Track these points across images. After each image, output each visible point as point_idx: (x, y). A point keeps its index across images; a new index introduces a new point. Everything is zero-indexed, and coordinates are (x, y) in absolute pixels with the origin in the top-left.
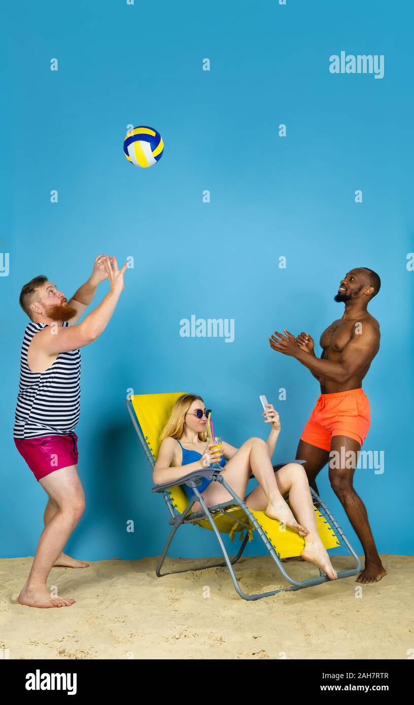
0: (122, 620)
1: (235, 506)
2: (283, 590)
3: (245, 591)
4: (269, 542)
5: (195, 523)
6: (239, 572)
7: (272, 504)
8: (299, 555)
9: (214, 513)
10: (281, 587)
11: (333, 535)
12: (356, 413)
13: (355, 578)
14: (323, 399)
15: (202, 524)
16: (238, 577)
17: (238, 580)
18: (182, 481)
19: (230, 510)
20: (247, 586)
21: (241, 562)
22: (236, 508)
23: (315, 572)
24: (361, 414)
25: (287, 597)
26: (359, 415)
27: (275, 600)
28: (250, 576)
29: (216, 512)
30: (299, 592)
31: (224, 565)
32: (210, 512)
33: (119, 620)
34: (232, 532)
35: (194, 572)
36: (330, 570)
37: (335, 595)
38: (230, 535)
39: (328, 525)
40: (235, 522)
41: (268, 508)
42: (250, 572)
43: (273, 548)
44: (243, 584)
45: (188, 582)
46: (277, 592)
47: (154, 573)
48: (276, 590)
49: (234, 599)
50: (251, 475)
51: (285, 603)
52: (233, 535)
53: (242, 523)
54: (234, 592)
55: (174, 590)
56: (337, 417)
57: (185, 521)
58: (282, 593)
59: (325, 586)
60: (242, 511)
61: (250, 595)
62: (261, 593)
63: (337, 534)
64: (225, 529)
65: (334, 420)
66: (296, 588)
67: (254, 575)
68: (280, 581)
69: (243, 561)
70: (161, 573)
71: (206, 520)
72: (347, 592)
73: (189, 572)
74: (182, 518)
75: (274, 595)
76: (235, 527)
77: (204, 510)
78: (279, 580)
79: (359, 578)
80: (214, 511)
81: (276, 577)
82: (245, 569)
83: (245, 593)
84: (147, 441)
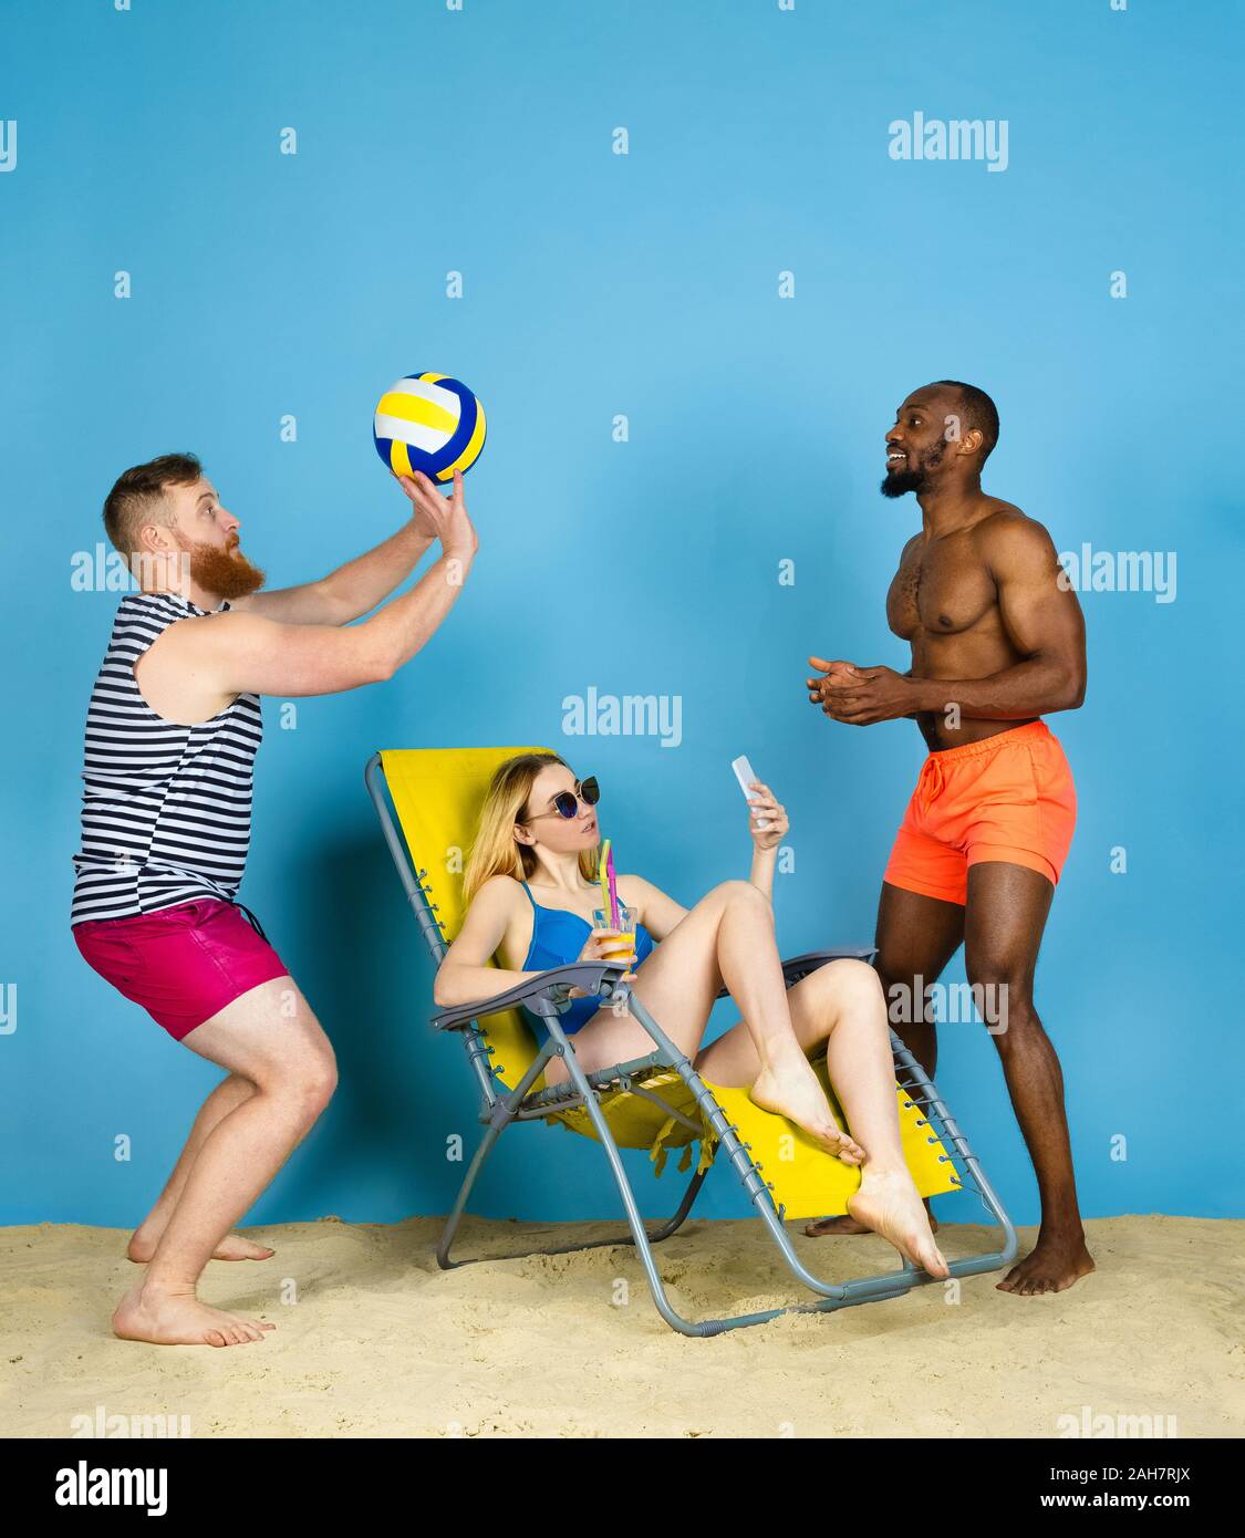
1: (664, 1070)
2: (793, 1309)
3: (682, 1309)
4: (756, 1173)
5: (550, 1118)
6: (675, 1261)
7: (771, 1068)
9: (600, 1090)
10: (787, 1302)
11: (942, 1159)
12: (1032, 794)
13: (996, 1278)
14: (937, 764)
15: (572, 1122)
16: (671, 1273)
17: (665, 1279)
18: (516, 996)
19: (650, 1083)
20: (694, 1298)
22: (667, 1078)
23: (892, 1264)
24: (1046, 795)
25: (801, 1327)
26: (1040, 799)
27: (767, 1336)
28: (707, 1270)
29: (612, 1089)
30: (838, 1315)
31: (631, 1241)
32: (594, 1087)
34: (657, 1147)
35: (548, 1258)
36: (928, 1249)
37: (938, 1323)
38: (653, 1155)
39: (928, 1130)
40: (667, 1118)
41: (760, 1080)
42: (709, 1259)
43: (766, 1189)
44: (681, 1290)
45: (528, 1284)
46: (776, 1313)
47: (434, 1262)
48: (773, 1309)
49: (651, 1332)
50: (719, 989)
51: (794, 1344)
52: (662, 1157)
53: (682, 1119)
54: (655, 1314)
55: (483, 1305)
56: (979, 810)
57: (522, 1114)
58: (790, 1317)
59: (916, 1299)
60: (682, 1085)
61: (699, 1320)
62: (731, 1316)
63: (954, 1154)
64: (637, 1137)
65: (972, 818)
66: (832, 1305)
67: (717, 1267)
68: (790, 1286)
70: (452, 1258)
71: (583, 1109)
72: (975, 1316)
73: (533, 1257)
74: (514, 1101)
75: (766, 1322)
76: (665, 1133)
77: (574, 1080)
78: (787, 1283)
79: (1008, 1279)
80: (604, 1086)
81: (774, 1275)
82: (695, 1252)
83: (683, 1317)
84: (424, 884)
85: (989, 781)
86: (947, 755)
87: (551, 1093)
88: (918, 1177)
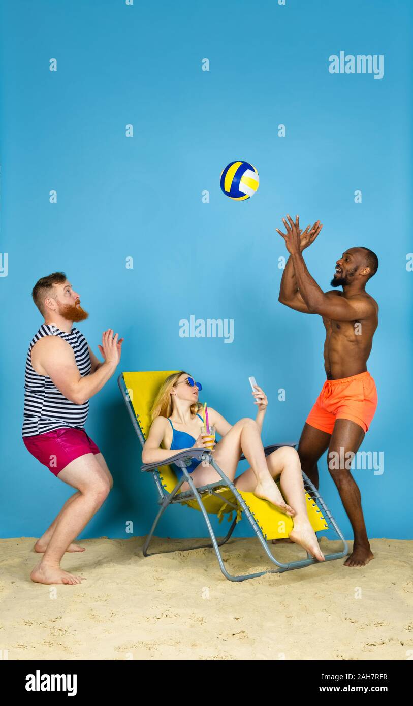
0: (105, 599)
1: (224, 486)
2: (269, 572)
3: (230, 572)
4: (256, 523)
5: (183, 503)
6: (226, 554)
7: (261, 483)
8: (287, 537)
9: (202, 494)
10: (267, 569)
11: (322, 518)
12: (362, 398)
13: (342, 561)
14: (330, 385)
15: (191, 504)
16: (225, 558)
17: (224, 560)
18: (172, 460)
19: (219, 491)
20: (234, 568)
21: (229, 543)
22: (225, 489)
23: (303, 555)
24: (367, 399)
25: (272, 579)
26: (364, 400)
27: (261, 582)
28: (238, 557)
29: (205, 493)
30: (285, 574)
31: (211, 546)
32: (199, 492)
33: (101, 599)
34: (220, 513)
35: (182, 552)
36: (317, 551)
37: (321, 577)
38: (219, 516)
39: (316, 508)
40: (224, 503)
42: (238, 553)
43: (260, 529)
44: (229, 565)
45: (175, 562)
46: (263, 573)
47: (141, 554)
48: (262, 571)
49: (219, 580)
50: (241, 456)
51: (270, 585)
52: (222, 516)
53: (230, 504)
54: (220, 573)
55: (159, 570)
56: (343, 401)
57: (173, 501)
58: (268, 575)
59: (312, 568)
60: (230, 492)
61: (236, 576)
62: (247, 574)
63: (326, 516)
64: (213, 510)
65: (339, 405)
66: (282, 570)
67: (242, 556)
68: (268, 563)
69: (232, 542)
70: (148, 552)
71: (195, 500)
72: (333, 575)
73: (176, 552)
74: (170, 497)
75: (260, 576)
76: (223, 508)
78: (267, 561)
79: (347, 561)
80: (203, 492)
81: (262, 559)
82: (234, 550)
83: (230, 574)
84: (138, 419)
85: (347, 392)
86: (333, 382)
87: (184, 494)
88: (313, 525)
